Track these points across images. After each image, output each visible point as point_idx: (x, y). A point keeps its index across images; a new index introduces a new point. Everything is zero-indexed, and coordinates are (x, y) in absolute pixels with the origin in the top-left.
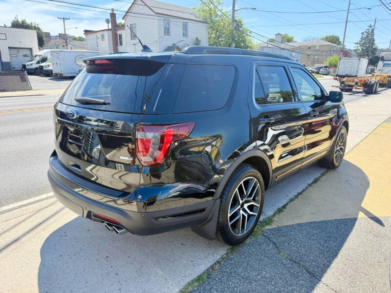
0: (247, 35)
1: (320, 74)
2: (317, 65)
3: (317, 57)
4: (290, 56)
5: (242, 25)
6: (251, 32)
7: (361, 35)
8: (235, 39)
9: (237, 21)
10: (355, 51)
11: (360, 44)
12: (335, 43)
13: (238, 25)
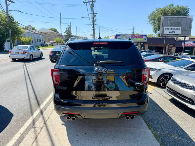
0: (17, 25)
1: (54, 46)
2: (51, 42)
3: (49, 38)
4: (39, 37)
5: (13, 19)
6: (19, 24)
7: (66, 29)
8: (11, 27)
9: (10, 17)
10: (65, 36)
11: (66, 33)
12: (55, 31)
13: (11, 19)
